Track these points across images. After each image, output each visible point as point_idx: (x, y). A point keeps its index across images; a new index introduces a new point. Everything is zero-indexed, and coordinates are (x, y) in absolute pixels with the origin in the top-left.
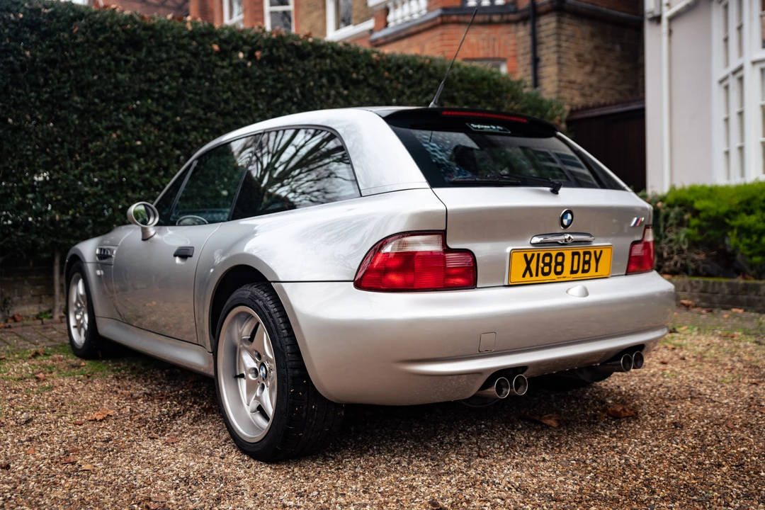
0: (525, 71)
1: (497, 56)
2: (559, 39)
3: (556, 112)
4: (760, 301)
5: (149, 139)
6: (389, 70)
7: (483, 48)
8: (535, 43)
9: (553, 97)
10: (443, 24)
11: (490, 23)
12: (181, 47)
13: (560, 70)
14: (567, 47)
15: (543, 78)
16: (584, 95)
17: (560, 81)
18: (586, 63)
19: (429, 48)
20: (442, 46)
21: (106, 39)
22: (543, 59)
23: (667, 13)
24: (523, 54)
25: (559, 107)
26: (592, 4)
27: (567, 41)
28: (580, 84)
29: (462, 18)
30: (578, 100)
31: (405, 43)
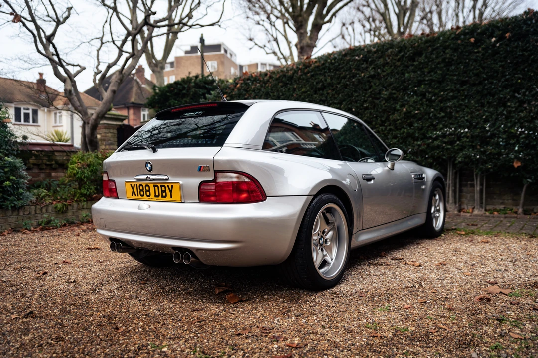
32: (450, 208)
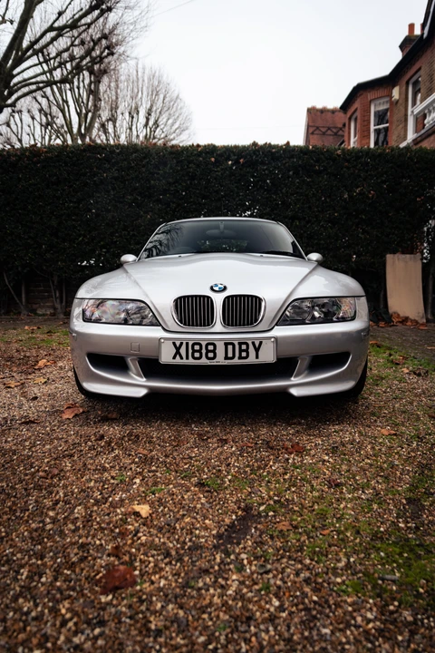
6: (348, 161)
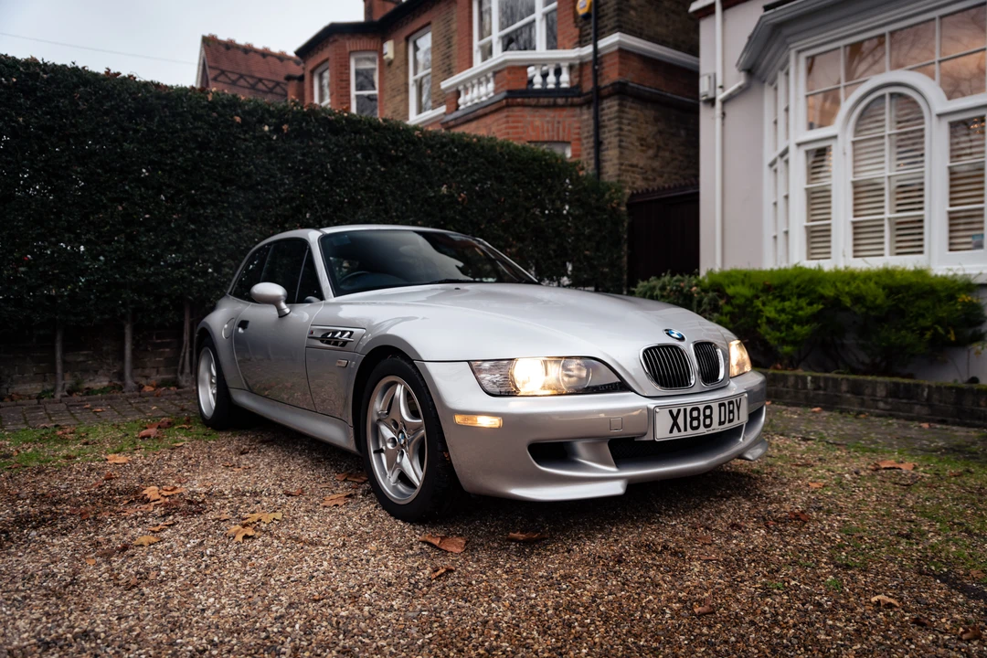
0: (589, 154)
1: (561, 139)
2: (620, 123)
3: (615, 196)
4: (787, 392)
5: (160, 212)
7: (548, 131)
8: (598, 126)
9: (614, 180)
10: (508, 106)
11: (555, 106)
12: (197, 118)
13: (621, 153)
14: (630, 131)
15: (604, 161)
16: (646, 179)
17: (622, 164)
18: (649, 147)
19: (493, 130)
20: (506, 128)
21: (112, 106)
22: (606, 142)
23: (720, 96)
24: (587, 138)
25: (619, 190)
26: (656, 89)
27: (629, 124)
28: (641, 168)
29: (526, 100)
30: (640, 184)
31: (473, 125)
32: (187, 381)
